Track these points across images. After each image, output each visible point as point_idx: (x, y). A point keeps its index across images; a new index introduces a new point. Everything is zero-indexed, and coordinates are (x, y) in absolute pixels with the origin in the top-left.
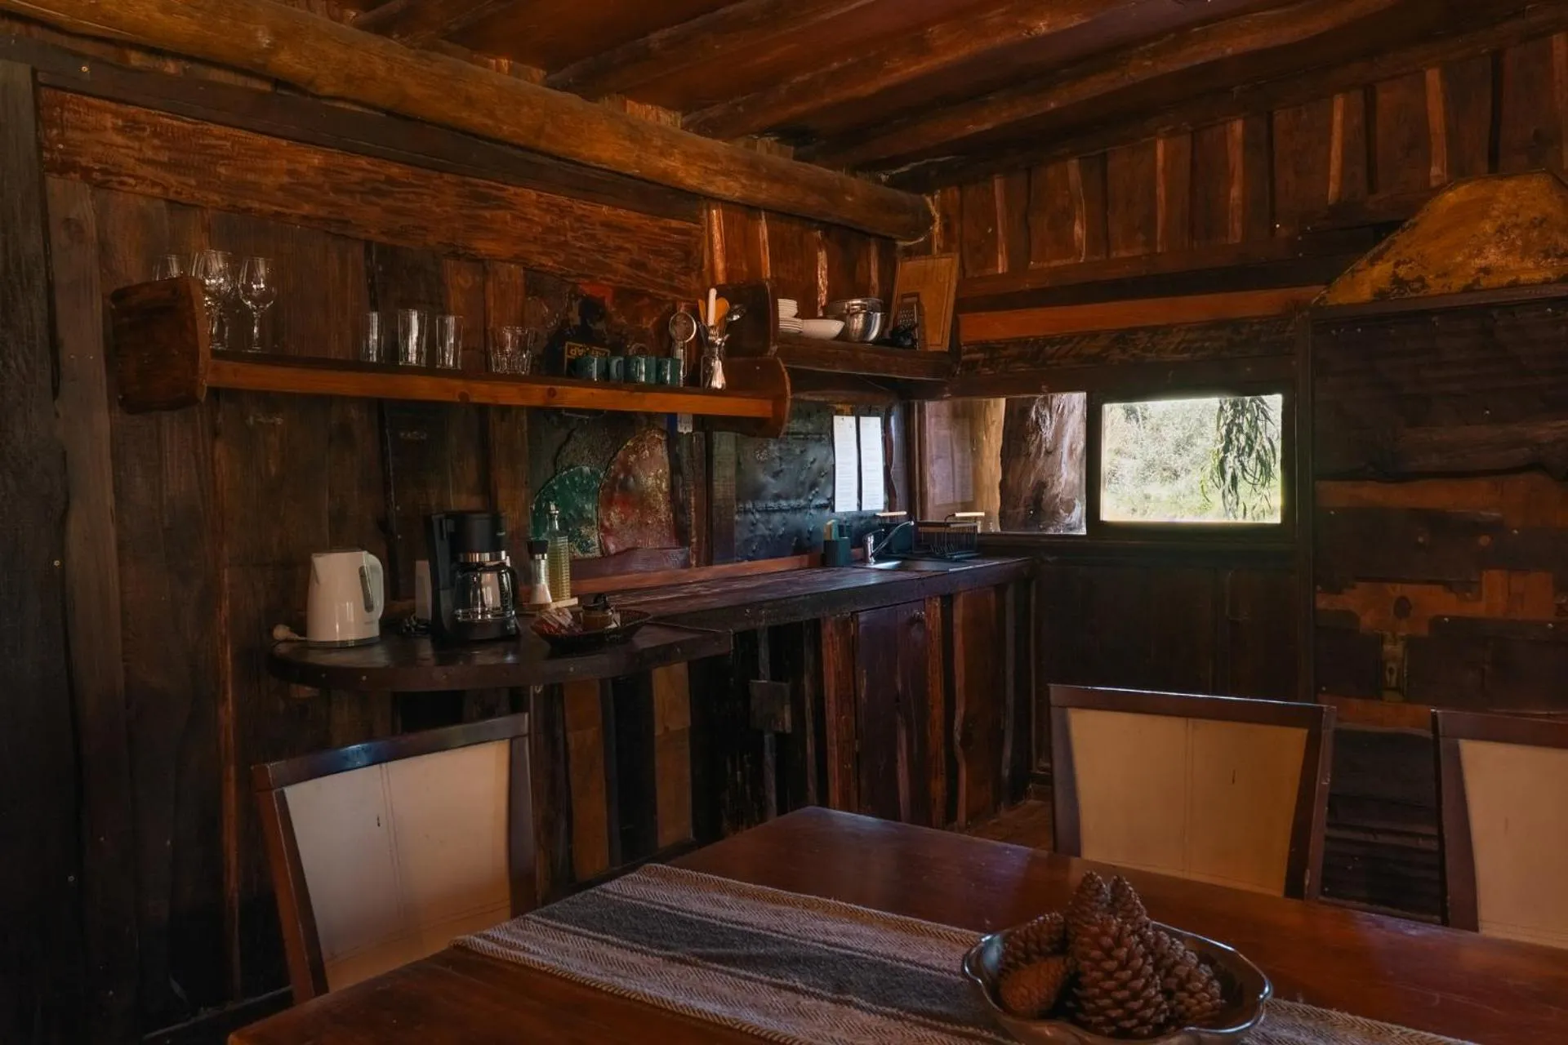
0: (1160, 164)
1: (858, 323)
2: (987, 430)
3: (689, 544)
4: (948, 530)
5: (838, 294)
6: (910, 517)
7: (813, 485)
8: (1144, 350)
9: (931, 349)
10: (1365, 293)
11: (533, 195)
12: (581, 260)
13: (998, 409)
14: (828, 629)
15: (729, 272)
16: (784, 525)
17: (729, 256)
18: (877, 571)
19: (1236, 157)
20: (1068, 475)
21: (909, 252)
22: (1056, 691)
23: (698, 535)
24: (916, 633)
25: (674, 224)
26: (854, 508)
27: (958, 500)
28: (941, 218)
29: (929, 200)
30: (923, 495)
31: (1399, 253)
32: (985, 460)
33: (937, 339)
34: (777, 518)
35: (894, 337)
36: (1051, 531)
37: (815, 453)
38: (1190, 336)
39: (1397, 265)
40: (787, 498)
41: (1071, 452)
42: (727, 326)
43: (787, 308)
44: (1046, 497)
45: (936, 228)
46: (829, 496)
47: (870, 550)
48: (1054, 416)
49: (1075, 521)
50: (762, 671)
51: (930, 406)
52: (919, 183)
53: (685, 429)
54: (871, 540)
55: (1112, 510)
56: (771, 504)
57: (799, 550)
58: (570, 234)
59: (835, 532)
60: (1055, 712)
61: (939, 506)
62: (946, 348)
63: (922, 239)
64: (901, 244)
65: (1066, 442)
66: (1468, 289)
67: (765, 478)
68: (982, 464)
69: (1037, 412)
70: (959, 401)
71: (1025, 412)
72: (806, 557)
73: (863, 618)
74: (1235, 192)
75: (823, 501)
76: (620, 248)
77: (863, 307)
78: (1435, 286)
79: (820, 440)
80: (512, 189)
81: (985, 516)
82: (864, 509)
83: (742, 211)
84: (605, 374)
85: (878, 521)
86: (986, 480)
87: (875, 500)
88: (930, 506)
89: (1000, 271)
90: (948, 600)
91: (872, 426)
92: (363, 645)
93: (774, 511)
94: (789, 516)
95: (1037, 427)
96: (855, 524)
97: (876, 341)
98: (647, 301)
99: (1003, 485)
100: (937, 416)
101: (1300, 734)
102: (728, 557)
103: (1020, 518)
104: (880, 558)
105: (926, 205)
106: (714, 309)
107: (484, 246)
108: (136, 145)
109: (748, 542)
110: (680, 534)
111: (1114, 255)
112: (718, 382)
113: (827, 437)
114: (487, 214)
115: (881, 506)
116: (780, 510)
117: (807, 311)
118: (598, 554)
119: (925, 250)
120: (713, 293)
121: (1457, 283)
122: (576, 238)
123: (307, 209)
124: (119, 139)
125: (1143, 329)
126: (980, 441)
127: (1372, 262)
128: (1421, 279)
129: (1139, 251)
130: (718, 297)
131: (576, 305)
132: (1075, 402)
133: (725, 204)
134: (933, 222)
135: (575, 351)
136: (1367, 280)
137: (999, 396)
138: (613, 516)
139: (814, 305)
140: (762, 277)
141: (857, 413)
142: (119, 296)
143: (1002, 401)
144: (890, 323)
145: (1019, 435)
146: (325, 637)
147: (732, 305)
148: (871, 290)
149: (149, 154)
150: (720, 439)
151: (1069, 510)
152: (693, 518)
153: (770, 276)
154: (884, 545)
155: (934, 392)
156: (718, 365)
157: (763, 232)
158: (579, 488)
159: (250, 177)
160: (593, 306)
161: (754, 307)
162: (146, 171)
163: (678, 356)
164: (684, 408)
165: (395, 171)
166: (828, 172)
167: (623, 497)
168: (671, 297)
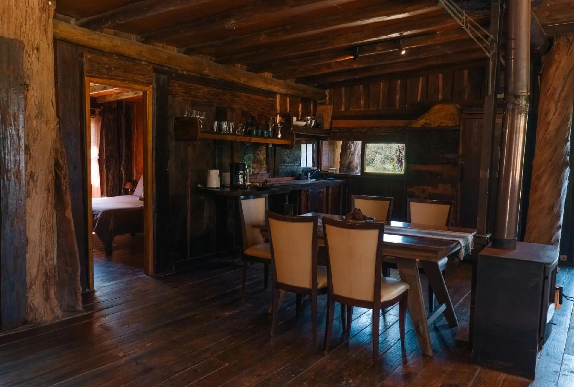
0: (381, 88)
1: (309, 122)
2: (337, 148)
3: (270, 173)
4: (328, 173)
5: (304, 115)
6: (318, 169)
7: (296, 160)
8: (376, 132)
9: (325, 128)
10: (419, 125)
11: (244, 94)
12: (252, 108)
13: (340, 143)
14: (303, 192)
15: (280, 109)
16: (290, 169)
17: (280, 106)
18: (310, 181)
19: (398, 89)
20: (357, 160)
21: (320, 104)
22: (352, 196)
23: (272, 171)
24: (320, 195)
25: (270, 99)
26: (305, 166)
27: (329, 165)
28: (329, 96)
29: (326, 91)
30: (321, 164)
31: (426, 118)
32: (336, 156)
33: (327, 126)
34: (288, 168)
35: (317, 125)
36: (352, 174)
37: (298, 152)
38: (386, 129)
39: (426, 120)
40: (290, 163)
41: (358, 155)
42: (281, 123)
43: (294, 119)
44: (351, 165)
46: (300, 163)
47: (309, 176)
48: (354, 146)
49: (358, 172)
50: (287, 202)
51: (324, 142)
52: (324, 87)
53: (270, 146)
54: (309, 174)
55: (369, 169)
56: (287, 164)
57: (292, 176)
58: (250, 102)
59: (301, 171)
60: (352, 199)
61: (325, 167)
62: (329, 128)
63: (324, 101)
64: (319, 101)
65: (357, 152)
66: (438, 126)
67: (286, 158)
68: (335, 156)
69: (350, 144)
70: (330, 141)
71: (347, 144)
72: (294, 177)
73: (310, 190)
74: (398, 97)
75: (298, 164)
76: (259, 105)
77: (310, 119)
78: (433, 125)
79: (298, 149)
80: (240, 93)
81: (336, 169)
82: (307, 166)
83: (283, 96)
84: (257, 134)
85: (310, 170)
86: (336, 161)
87: (310, 165)
88: (323, 166)
89: (343, 110)
90: (328, 188)
91: (310, 146)
92: (217, 188)
93: (288, 166)
94: (290, 167)
95: (350, 148)
96: (305, 170)
97: (313, 127)
98: (263, 117)
99: (340, 162)
100: (325, 144)
101: (389, 202)
102: (278, 176)
103: (345, 170)
104: (311, 178)
105: (325, 92)
106: (278, 119)
107: (235, 106)
108: (180, 89)
109: (282, 173)
110: (268, 170)
111: (370, 109)
112: (280, 136)
113: (300, 149)
114: (235, 99)
115: (311, 166)
116: (289, 166)
117: (297, 120)
118: (252, 174)
119: (324, 103)
120: (278, 115)
121: (437, 125)
122: (251, 103)
123: (205, 100)
124: (178, 88)
125: (376, 127)
126: (335, 151)
127: (421, 119)
128: (430, 123)
129: (375, 108)
130: (280, 116)
131: (250, 118)
132: (360, 142)
133: (281, 94)
134: (327, 97)
135: (249, 128)
136: (420, 123)
137: (341, 140)
138: (255, 165)
139: (299, 119)
140: (288, 111)
141: (307, 143)
142: (177, 118)
143: (341, 142)
144: (316, 122)
145: (345, 150)
146: (211, 186)
147: (282, 118)
148: (312, 114)
149: (182, 91)
150: (278, 149)
151: (357, 169)
152: (271, 167)
153: (290, 111)
154: (312, 175)
155: (325, 139)
156: (279, 132)
157: (288, 100)
158: (249, 159)
159: (197, 94)
160: (253, 119)
161: (287, 119)
162: (181, 94)
163: (270, 130)
164: (271, 142)
165: (220, 91)
166: (304, 86)
167: (257, 161)
168: (269, 116)
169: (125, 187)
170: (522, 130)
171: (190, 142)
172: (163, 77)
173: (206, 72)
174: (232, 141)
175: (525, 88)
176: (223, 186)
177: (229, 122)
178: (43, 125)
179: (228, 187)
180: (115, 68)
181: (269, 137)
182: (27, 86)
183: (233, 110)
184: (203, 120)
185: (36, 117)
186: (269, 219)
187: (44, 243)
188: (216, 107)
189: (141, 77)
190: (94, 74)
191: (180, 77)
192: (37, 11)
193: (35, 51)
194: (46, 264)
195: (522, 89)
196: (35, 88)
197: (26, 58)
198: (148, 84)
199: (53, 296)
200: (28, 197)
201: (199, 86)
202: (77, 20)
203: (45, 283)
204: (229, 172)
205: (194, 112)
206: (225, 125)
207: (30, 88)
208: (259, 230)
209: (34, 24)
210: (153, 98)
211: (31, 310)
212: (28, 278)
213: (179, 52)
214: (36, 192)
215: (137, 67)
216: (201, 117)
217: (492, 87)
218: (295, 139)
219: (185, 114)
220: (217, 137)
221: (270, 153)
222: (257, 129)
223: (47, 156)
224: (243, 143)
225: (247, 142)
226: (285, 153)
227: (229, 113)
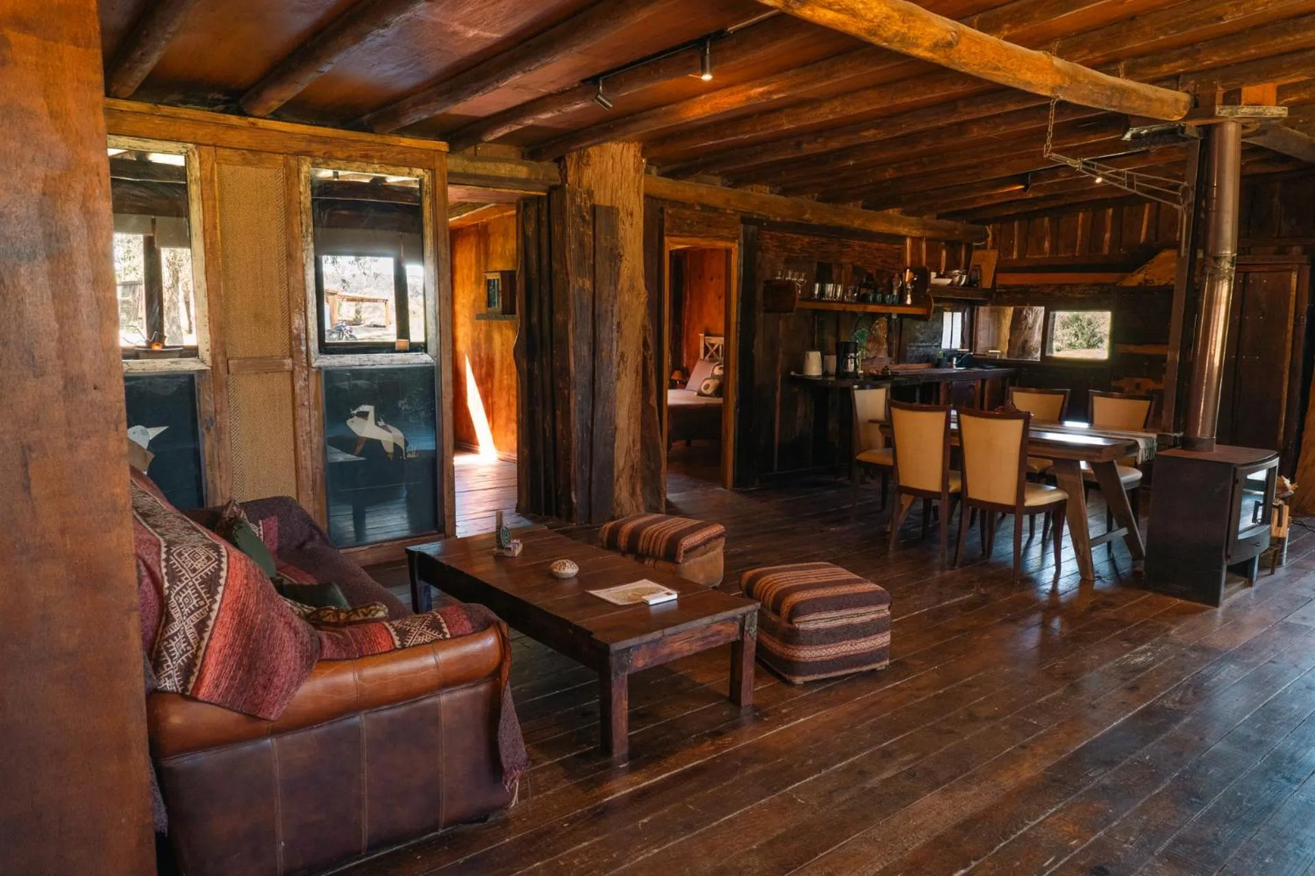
0: (1080, 222)
1: (957, 279)
2: (1005, 318)
3: (893, 356)
4: (986, 357)
5: (950, 267)
6: (970, 351)
7: (934, 338)
8: (1068, 292)
9: (983, 287)
10: (1134, 284)
11: (857, 242)
12: (869, 262)
13: (1010, 311)
14: (942, 386)
15: (912, 262)
16: (924, 352)
17: (912, 255)
18: (956, 369)
19: (1109, 222)
20: (1036, 339)
21: (978, 248)
23: (895, 354)
24: (971, 390)
25: (896, 246)
26: (949, 347)
27: (990, 345)
28: (992, 236)
29: (987, 227)
30: (976, 342)
31: (1146, 271)
32: (1003, 330)
33: (987, 283)
34: (921, 349)
35: (970, 283)
36: (1027, 360)
37: (936, 325)
38: (1085, 288)
39: (1146, 274)
40: (925, 343)
41: (1038, 329)
42: (912, 282)
43: (933, 275)
44: (1027, 345)
45: (990, 238)
46: (940, 342)
47: (954, 362)
48: (1033, 314)
49: (1037, 356)
51: (981, 308)
52: (985, 222)
53: (894, 316)
54: (955, 359)
55: (1054, 352)
56: (920, 344)
57: (928, 361)
58: (866, 253)
59: (942, 355)
61: (982, 348)
62: (990, 287)
63: (983, 243)
64: (975, 244)
65: (1037, 325)
66: (1166, 284)
67: (918, 334)
69: (1027, 312)
70: (993, 307)
71: (1021, 312)
72: (930, 364)
73: (954, 383)
74: (1107, 236)
75: (937, 344)
76: (879, 257)
77: (960, 273)
78: (1156, 283)
79: (939, 321)
80: (852, 242)
81: (1001, 352)
82: (952, 347)
83: (916, 240)
84: (874, 299)
85: (957, 353)
86: (1003, 338)
87: (957, 345)
88: (978, 347)
89: (1014, 257)
90: (983, 381)
91: (958, 315)
92: (819, 376)
93: (921, 347)
94: (925, 349)
95: (1026, 318)
96: (949, 354)
97: (963, 285)
98: (885, 273)
99: (1010, 341)
100: (984, 312)
101: (1062, 396)
102: (905, 361)
103: (1016, 354)
104: (957, 366)
105: (986, 231)
106: (908, 275)
107: (844, 260)
108: (772, 242)
109: (911, 357)
110: (890, 353)
111: (1059, 255)
112: (909, 302)
114: (845, 250)
115: (959, 347)
116: (923, 346)
117: (939, 276)
118: (866, 357)
119: (985, 247)
120: (908, 270)
121: (1163, 282)
122: (867, 255)
123: (804, 255)
124: (768, 241)
125: (1068, 284)
126: (1001, 322)
127: (1139, 272)
128: (1152, 280)
129: (1069, 254)
130: (910, 272)
131: (865, 277)
132: (1041, 310)
133: (913, 238)
134: (988, 236)
135: (863, 291)
136: (1137, 278)
137: (1012, 306)
138: (870, 346)
139: (942, 273)
140: (924, 264)
141: (953, 311)
142: (766, 282)
143: (1012, 308)
144: (969, 278)
145: (1018, 321)
146: (809, 374)
147: (914, 274)
148: (962, 265)
149: (775, 244)
150: (906, 322)
151: (1036, 352)
152: (894, 347)
153: (927, 263)
154: (960, 361)
155: (984, 303)
156: (909, 296)
157: (924, 246)
158: (862, 336)
159: (793, 247)
160: (870, 276)
161: (922, 276)
162: (775, 249)
163: (895, 293)
164: (895, 311)
165: (824, 240)
166: (950, 223)
167: (875, 339)
168: (894, 271)
169: (673, 378)
170: (1224, 300)
171: (782, 314)
172: (752, 228)
173: (807, 216)
174: (839, 311)
175: (1229, 248)
176: (825, 373)
177: (836, 283)
178: (634, 299)
179: (832, 376)
180: (697, 222)
181: (893, 304)
182: (621, 256)
183: (841, 266)
184: (802, 283)
185: (629, 290)
186: (892, 409)
187: (631, 432)
188: (818, 263)
189: (726, 231)
190: (675, 233)
191: (773, 226)
192: (632, 170)
193: (629, 217)
194: (633, 455)
195: (1226, 250)
196: (628, 259)
197: (621, 226)
198: (733, 240)
199: (638, 492)
200: (618, 379)
201: (796, 236)
202: (658, 167)
203: (631, 477)
204: (833, 354)
205: (790, 273)
206: (830, 288)
207: (623, 258)
208: (878, 425)
209: (628, 187)
210: (739, 256)
211: (618, 505)
212: (616, 469)
213: (771, 192)
214: (626, 375)
215: (723, 219)
216: (797, 279)
217: (1186, 247)
218: (933, 304)
219: (777, 275)
220: (819, 306)
221: (893, 325)
222: (876, 292)
223: (637, 334)
224: (854, 314)
225: (860, 312)
226: (918, 327)
227: (835, 272)
